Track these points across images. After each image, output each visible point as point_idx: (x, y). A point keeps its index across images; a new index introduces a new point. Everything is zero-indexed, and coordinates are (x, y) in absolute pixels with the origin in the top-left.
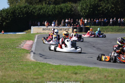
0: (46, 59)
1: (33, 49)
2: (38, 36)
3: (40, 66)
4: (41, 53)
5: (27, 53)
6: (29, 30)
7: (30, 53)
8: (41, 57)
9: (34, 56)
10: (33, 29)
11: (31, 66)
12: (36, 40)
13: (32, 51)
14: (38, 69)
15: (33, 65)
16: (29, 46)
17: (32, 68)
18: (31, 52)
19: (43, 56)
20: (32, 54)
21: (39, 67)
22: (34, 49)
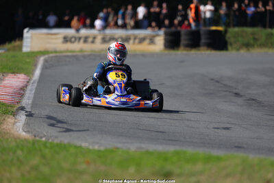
0: (67, 133)
1: (27, 101)
2: (46, 61)
3: (47, 151)
4: (52, 115)
5: (5, 113)
6: (17, 43)
7: (14, 114)
8: (52, 125)
9: (27, 124)
10: (32, 37)
11: (15, 152)
12: (38, 72)
13: (23, 108)
14: (36, 160)
15: (22, 150)
16: (11, 90)
17: (18, 159)
18: (18, 110)
19: (60, 125)
20: (22, 117)
21: (43, 157)
22: (30, 102)
